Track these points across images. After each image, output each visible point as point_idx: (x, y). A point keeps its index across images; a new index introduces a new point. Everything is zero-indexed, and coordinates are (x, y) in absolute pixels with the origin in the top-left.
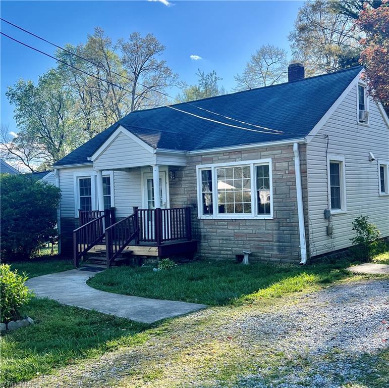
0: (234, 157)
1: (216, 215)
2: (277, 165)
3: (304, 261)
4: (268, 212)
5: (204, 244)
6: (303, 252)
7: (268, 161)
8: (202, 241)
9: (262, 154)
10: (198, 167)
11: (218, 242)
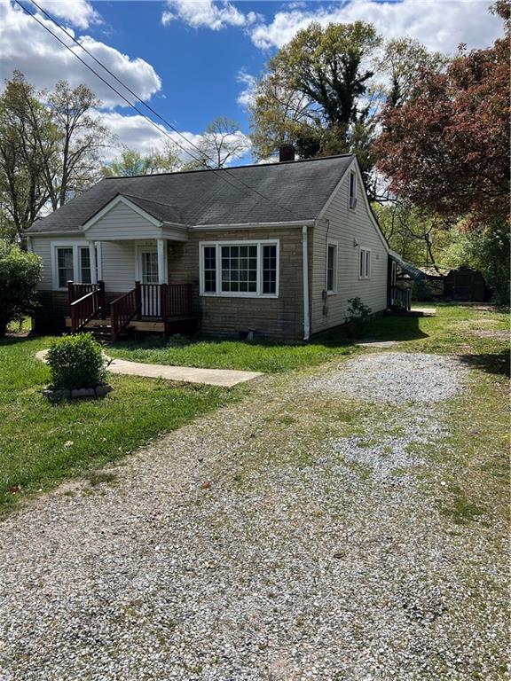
0: (241, 235)
1: (219, 292)
2: (285, 246)
3: (306, 338)
4: (273, 291)
5: (206, 321)
6: (307, 329)
7: (276, 242)
8: (204, 318)
9: (271, 234)
10: (200, 243)
11: (220, 319)
